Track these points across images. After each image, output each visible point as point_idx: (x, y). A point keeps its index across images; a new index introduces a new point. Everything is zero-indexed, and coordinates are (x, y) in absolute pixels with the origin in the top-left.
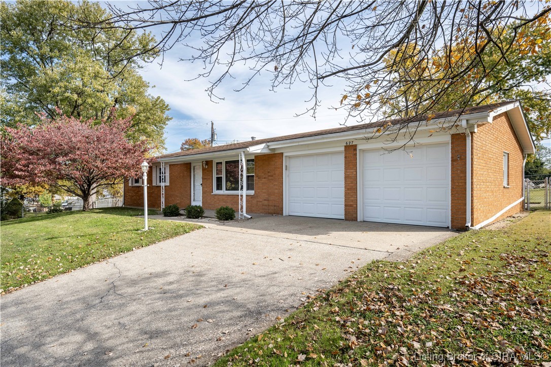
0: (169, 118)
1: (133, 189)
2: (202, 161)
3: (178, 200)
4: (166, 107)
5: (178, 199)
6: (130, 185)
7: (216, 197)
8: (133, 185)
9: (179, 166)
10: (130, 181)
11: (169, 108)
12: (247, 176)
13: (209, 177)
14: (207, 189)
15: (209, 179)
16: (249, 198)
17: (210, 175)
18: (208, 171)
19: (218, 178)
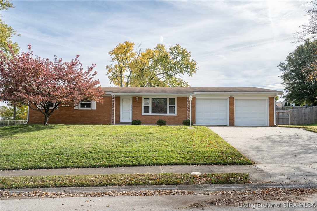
5: (106, 118)
7: (145, 117)
12: (169, 106)
13: (139, 106)
14: (137, 112)
15: (139, 107)
16: (172, 117)
17: (139, 105)
18: (138, 102)
19: (144, 107)
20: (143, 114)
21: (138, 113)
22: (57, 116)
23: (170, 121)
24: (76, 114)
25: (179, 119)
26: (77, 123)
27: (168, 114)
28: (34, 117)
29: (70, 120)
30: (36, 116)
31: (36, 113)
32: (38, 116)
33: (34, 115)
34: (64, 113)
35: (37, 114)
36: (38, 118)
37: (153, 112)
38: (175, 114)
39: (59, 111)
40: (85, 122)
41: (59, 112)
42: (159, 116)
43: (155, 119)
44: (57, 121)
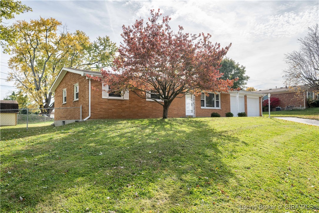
6: (105, 97)
7: (203, 110)
12: (216, 101)
15: (199, 100)
16: (219, 110)
21: (198, 106)
22: (127, 109)
24: (147, 107)
25: (222, 112)
26: (149, 117)
27: (215, 108)
28: (97, 109)
29: (142, 113)
30: (101, 108)
31: (100, 104)
32: (104, 108)
33: (97, 107)
34: (135, 105)
35: (102, 105)
36: (104, 112)
37: (207, 106)
38: (219, 108)
39: (130, 102)
40: (157, 116)
41: (130, 104)
42: (211, 110)
43: (209, 113)
44: (127, 115)
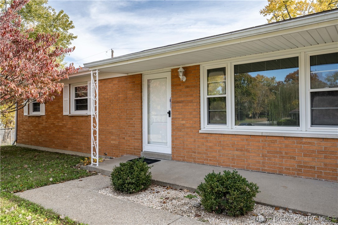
0: (74, 36)
1: (30, 120)
2: (170, 69)
3: (113, 140)
4: (69, 24)
5: (114, 137)
6: (26, 114)
7: (211, 138)
8: (31, 114)
9: (115, 82)
10: (26, 109)
11: (72, 25)
12: (312, 93)
13: (190, 99)
14: (184, 122)
15: (191, 102)
17: (192, 95)
18: (187, 87)
19: (210, 100)
20: (206, 127)
21: (188, 125)
23: (313, 164)
27: (305, 128)
29: (58, 139)
34: (51, 124)
36: (25, 134)
39: (46, 119)
41: (46, 122)
42: (261, 139)
43: (248, 151)
